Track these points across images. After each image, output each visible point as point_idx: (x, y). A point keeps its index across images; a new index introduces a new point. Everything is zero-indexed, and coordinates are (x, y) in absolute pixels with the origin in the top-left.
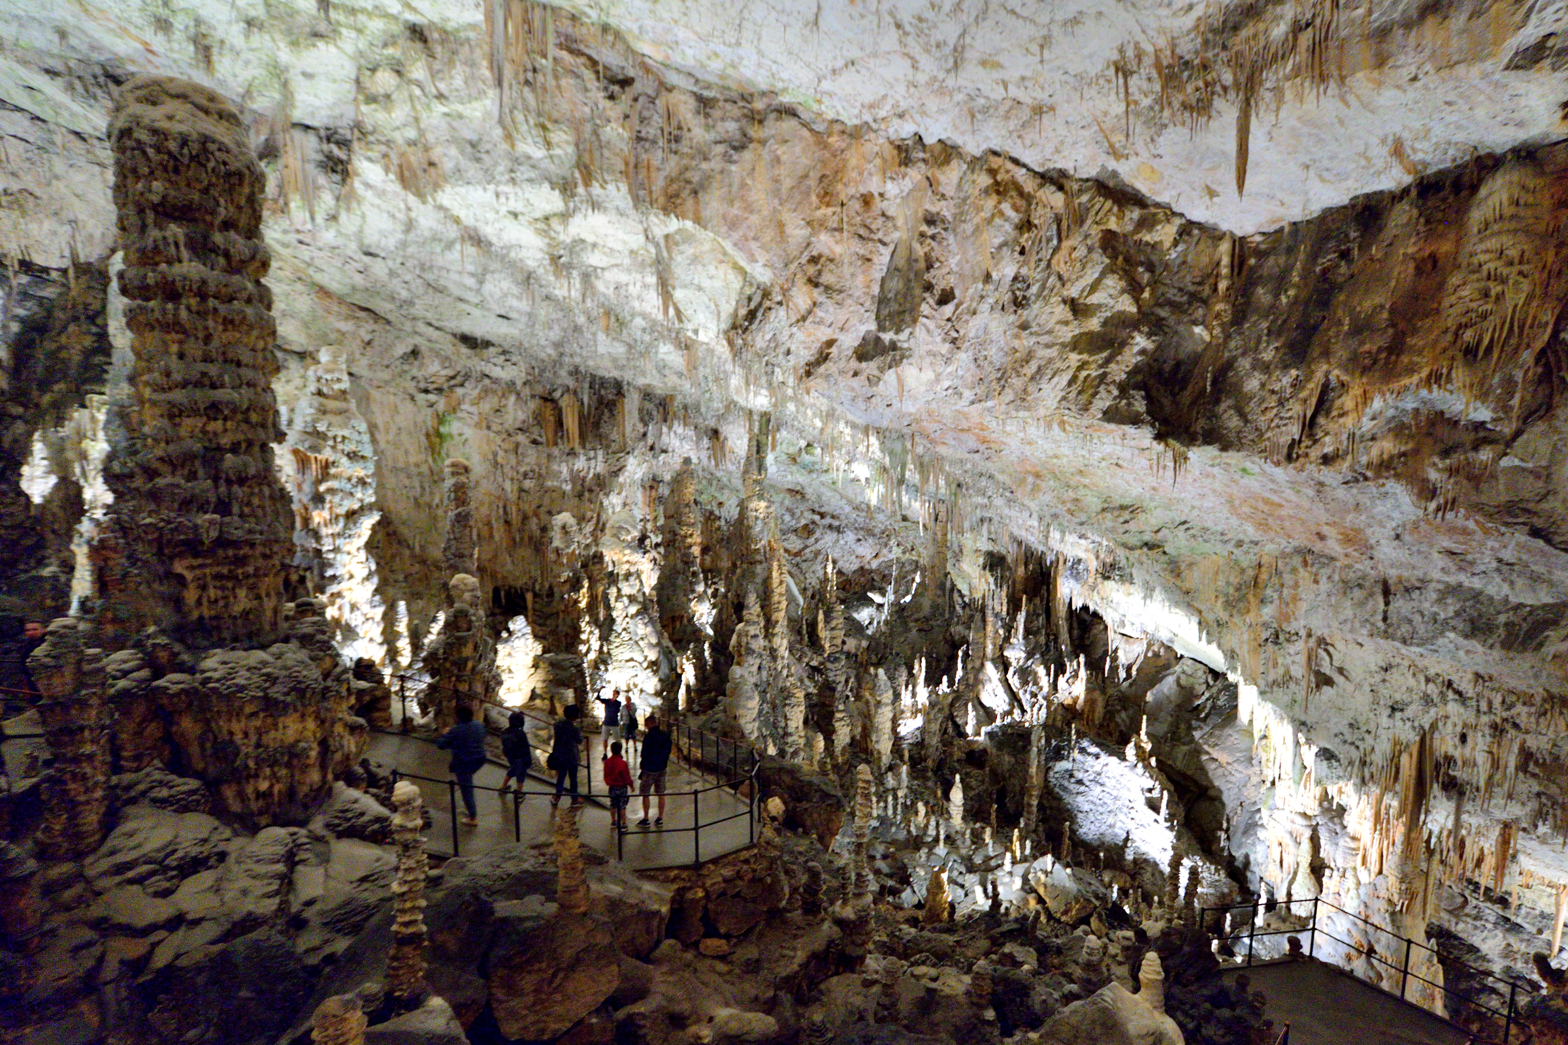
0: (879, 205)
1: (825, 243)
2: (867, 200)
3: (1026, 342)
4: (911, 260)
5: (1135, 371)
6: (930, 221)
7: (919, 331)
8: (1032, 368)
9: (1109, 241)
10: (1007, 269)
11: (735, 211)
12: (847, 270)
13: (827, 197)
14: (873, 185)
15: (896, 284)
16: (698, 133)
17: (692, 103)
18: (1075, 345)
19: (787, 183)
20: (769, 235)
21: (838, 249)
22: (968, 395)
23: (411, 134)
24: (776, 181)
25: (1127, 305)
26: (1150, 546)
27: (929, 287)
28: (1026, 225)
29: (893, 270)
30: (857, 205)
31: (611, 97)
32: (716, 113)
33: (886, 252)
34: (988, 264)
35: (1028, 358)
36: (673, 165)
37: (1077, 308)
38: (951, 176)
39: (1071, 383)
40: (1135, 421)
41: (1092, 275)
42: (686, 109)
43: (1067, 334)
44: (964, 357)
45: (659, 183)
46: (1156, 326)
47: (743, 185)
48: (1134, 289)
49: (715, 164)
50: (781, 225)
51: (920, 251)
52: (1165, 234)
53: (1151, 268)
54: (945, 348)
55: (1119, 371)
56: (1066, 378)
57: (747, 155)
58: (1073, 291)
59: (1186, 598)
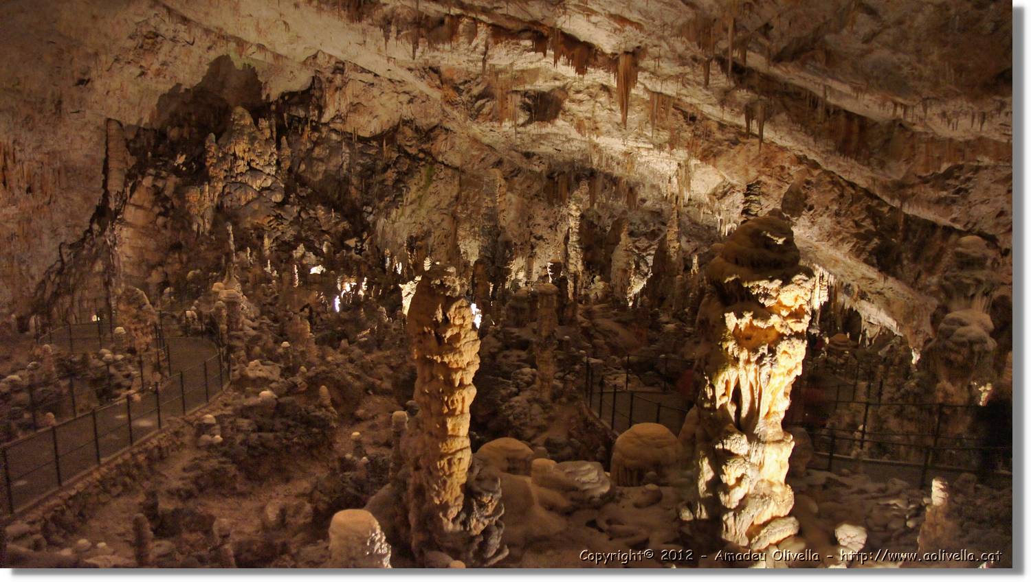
0: (787, 171)
1: (763, 178)
2: (782, 168)
3: (838, 228)
4: (799, 193)
5: (873, 249)
6: (808, 182)
7: (801, 219)
8: (841, 237)
9: (868, 208)
10: (835, 207)
11: (730, 163)
12: (771, 189)
13: (767, 165)
14: (787, 165)
15: (790, 197)
16: (718, 135)
17: (716, 125)
18: (856, 235)
19: (752, 158)
20: (741, 173)
21: (769, 182)
22: (815, 239)
23: (589, 115)
24: (748, 156)
25: (872, 228)
26: (879, 293)
27: (806, 206)
28: (842, 196)
29: (790, 191)
30: (778, 169)
31: (689, 125)
32: (727, 130)
33: (788, 186)
34: (828, 203)
35: (839, 233)
36: (706, 144)
37: (857, 225)
38: (816, 173)
39: (854, 246)
40: (873, 265)
41: (863, 216)
42: (714, 127)
43: (854, 231)
44: (816, 228)
45: (700, 150)
46: (881, 237)
47: (734, 156)
48: (875, 224)
49: (724, 148)
50: (747, 171)
51: (803, 192)
52: (885, 209)
53: (880, 218)
54: (809, 224)
55: (869, 248)
56: (852, 244)
57: (738, 147)
58: (857, 219)
59: (891, 314)
